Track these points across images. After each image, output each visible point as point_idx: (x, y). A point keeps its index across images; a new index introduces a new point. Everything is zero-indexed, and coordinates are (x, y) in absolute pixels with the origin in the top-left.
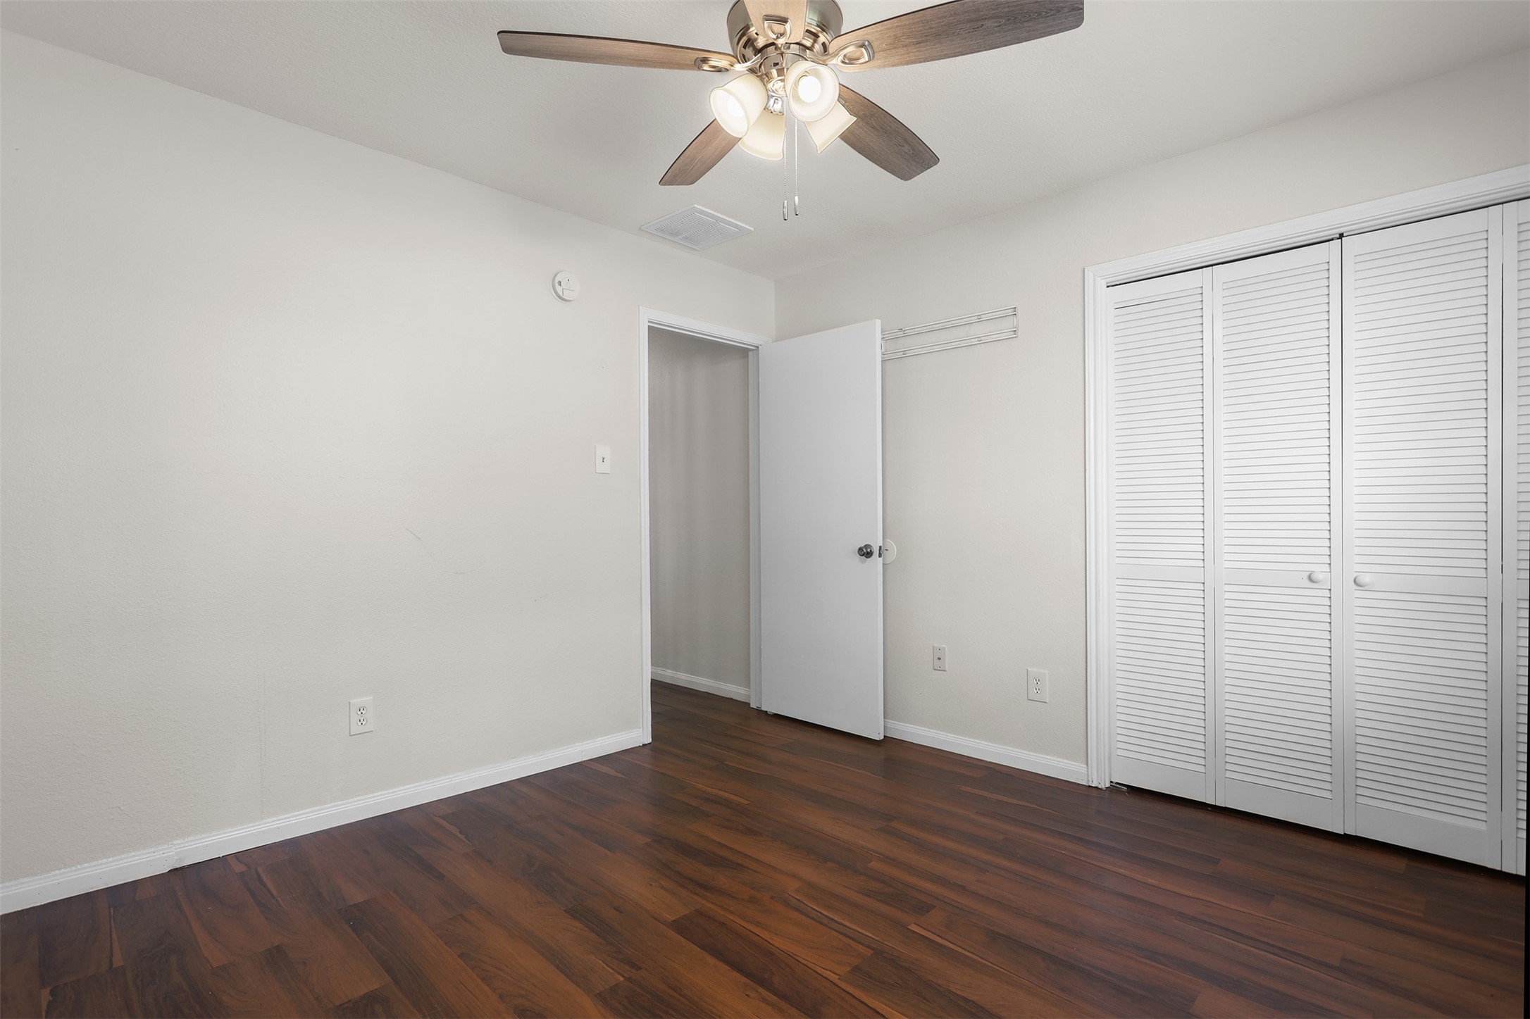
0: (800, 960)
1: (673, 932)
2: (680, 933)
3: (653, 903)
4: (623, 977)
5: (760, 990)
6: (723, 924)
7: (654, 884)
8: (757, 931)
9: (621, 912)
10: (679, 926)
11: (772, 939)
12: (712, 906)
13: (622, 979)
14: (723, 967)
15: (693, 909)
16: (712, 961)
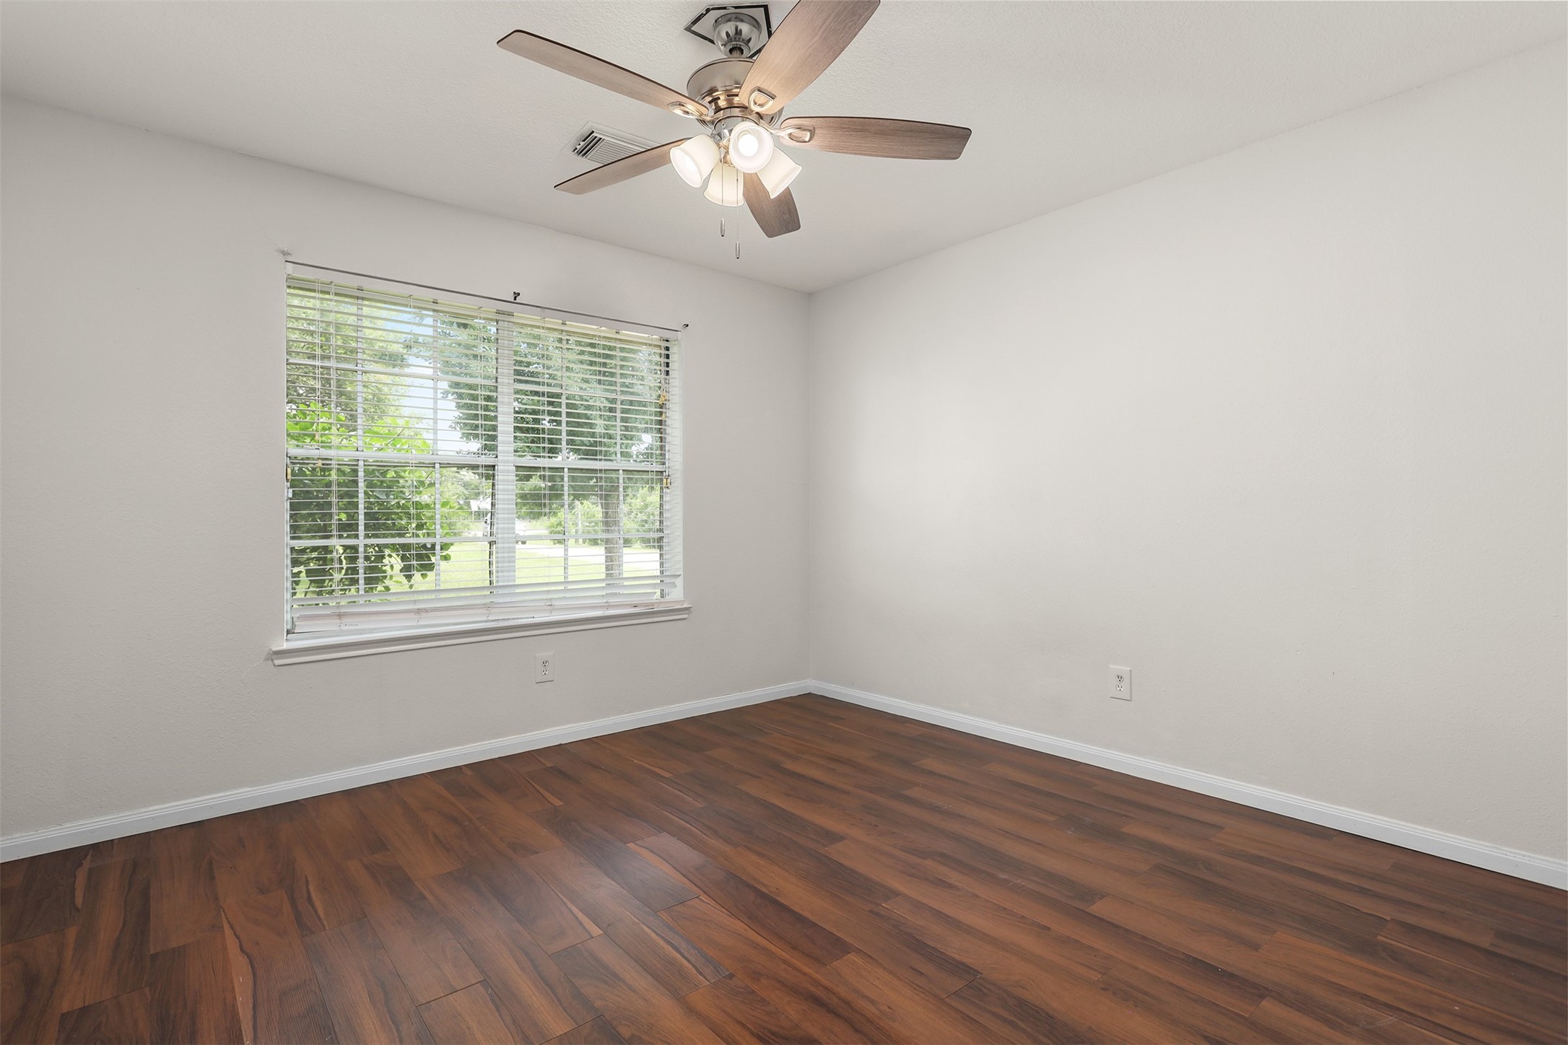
0: (725, 911)
1: (847, 940)
2: (839, 939)
3: (878, 978)
4: (883, 906)
5: (766, 891)
6: (794, 948)
7: (885, 1008)
8: (759, 940)
9: (911, 968)
10: (841, 947)
11: (746, 930)
12: (806, 969)
13: (883, 905)
14: (796, 908)
15: (828, 966)
16: (806, 914)
